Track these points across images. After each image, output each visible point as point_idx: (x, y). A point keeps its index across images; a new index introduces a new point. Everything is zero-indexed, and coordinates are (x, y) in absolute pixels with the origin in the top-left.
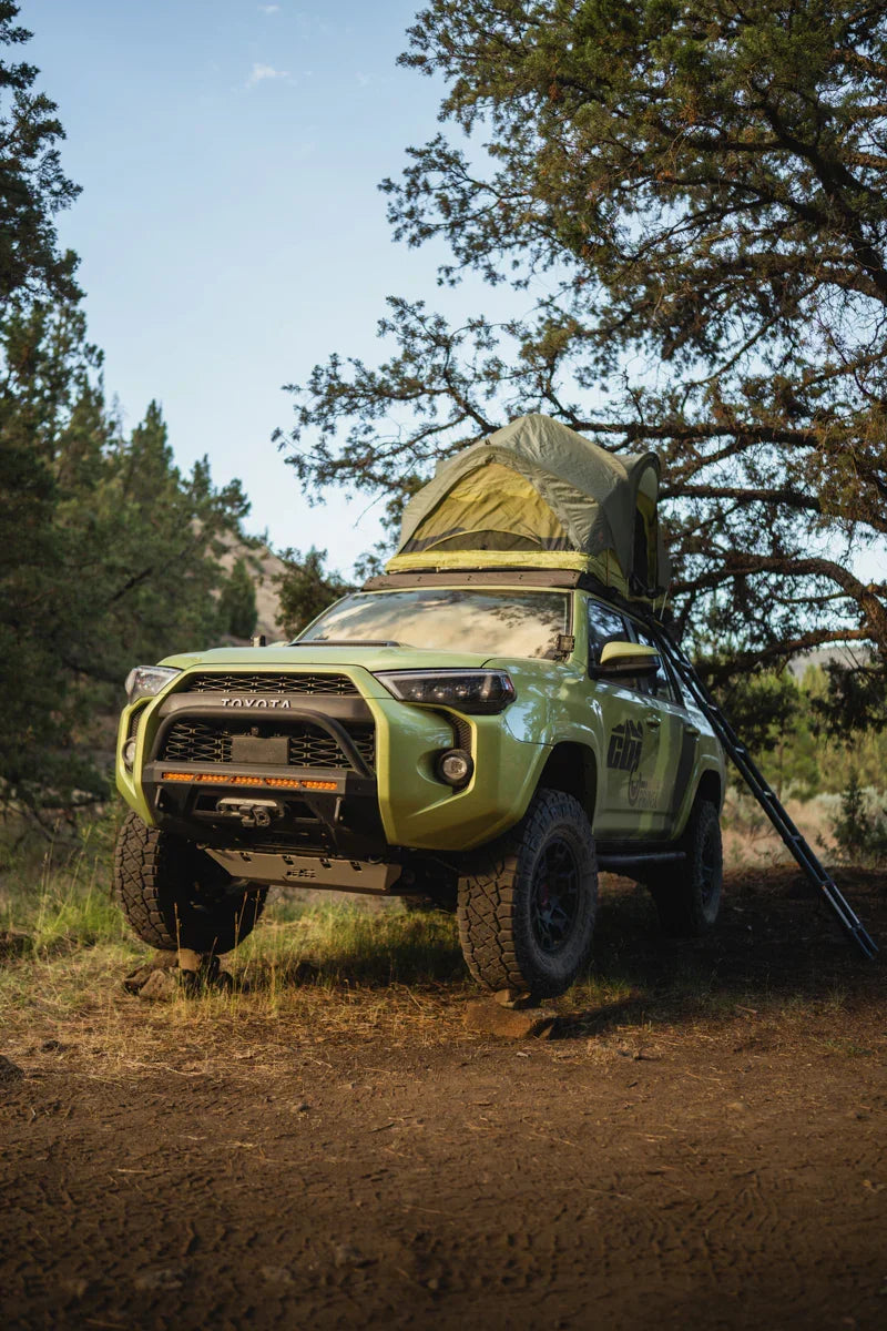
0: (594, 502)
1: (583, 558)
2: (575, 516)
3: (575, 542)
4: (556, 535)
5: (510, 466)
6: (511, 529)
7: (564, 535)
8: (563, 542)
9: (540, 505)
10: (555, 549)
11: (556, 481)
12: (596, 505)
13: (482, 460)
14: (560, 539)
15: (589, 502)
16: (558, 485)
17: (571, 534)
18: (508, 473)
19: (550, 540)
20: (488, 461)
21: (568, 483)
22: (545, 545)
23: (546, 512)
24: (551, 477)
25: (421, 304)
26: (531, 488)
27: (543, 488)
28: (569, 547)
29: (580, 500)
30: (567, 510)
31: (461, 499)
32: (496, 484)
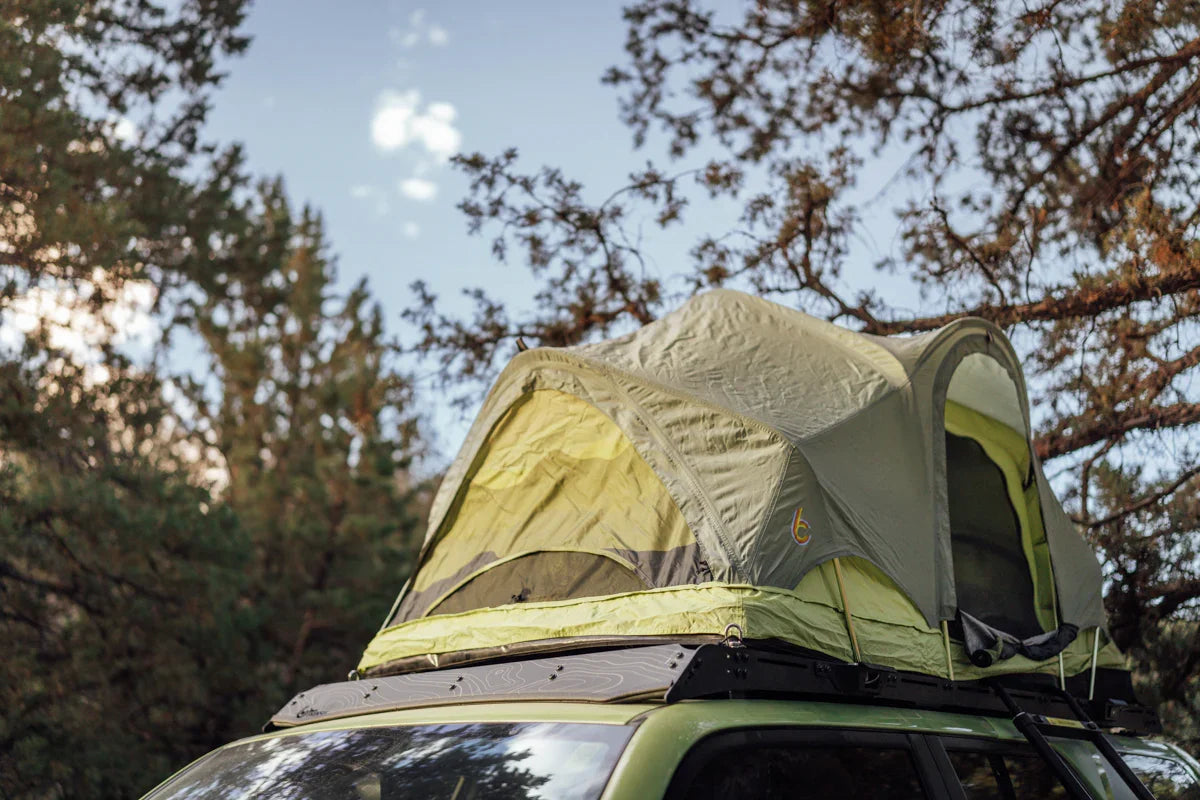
0: (772, 441)
1: (732, 598)
2: (719, 485)
3: (716, 555)
4: (673, 544)
5: (569, 389)
6: (580, 539)
7: (691, 540)
8: (688, 560)
9: (638, 470)
10: (668, 582)
11: (673, 404)
12: (778, 448)
13: (515, 392)
14: (681, 551)
15: (759, 444)
16: (678, 413)
17: (707, 535)
18: (572, 408)
19: (657, 556)
20: (529, 390)
21: (705, 404)
22: (646, 572)
23: (651, 486)
24: (662, 397)
25: (511, 155)
26: (616, 433)
27: (640, 427)
28: (701, 570)
29: (737, 441)
30: (699, 473)
31: (493, 486)
32: (551, 438)
